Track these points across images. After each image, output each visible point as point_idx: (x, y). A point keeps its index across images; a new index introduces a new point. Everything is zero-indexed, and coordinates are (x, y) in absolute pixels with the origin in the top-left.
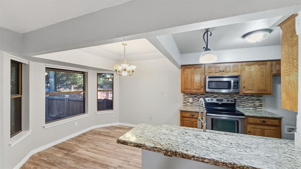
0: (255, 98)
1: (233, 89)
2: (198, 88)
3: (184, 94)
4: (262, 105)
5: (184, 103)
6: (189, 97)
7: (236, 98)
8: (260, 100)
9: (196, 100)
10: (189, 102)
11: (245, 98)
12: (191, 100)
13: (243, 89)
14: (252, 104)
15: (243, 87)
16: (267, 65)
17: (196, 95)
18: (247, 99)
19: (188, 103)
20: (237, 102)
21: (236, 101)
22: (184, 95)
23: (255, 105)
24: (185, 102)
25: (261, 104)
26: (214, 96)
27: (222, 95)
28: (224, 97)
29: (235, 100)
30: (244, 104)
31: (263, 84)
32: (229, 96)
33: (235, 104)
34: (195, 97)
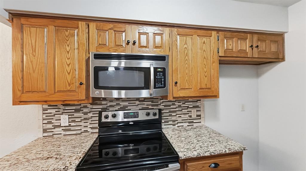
0: (191, 105)
1: (155, 87)
2: (69, 88)
3: (46, 106)
4: (200, 116)
5: (45, 131)
6: (61, 111)
7: (161, 107)
8: (198, 107)
9: (79, 120)
10: (60, 126)
11: (177, 106)
12: (64, 120)
13: (174, 86)
14: (187, 116)
15: (174, 84)
16: (211, 38)
17: (79, 107)
18: (180, 106)
19: (58, 130)
20: (165, 115)
21: (163, 112)
22: (46, 110)
23: (190, 116)
24: (50, 126)
25: (199, 113)
26: (122, 106)
27: (137, 102)
28: (140, 107)
29: (160, 110)
30: (174, 118)
31: (206, 76)
32: (150, 103)
33: (161, 119)
34: (77, 111)
